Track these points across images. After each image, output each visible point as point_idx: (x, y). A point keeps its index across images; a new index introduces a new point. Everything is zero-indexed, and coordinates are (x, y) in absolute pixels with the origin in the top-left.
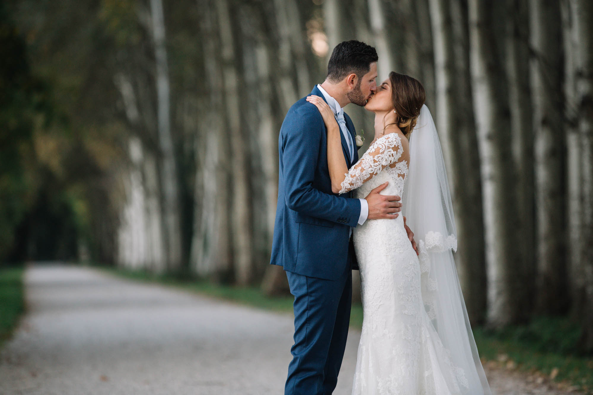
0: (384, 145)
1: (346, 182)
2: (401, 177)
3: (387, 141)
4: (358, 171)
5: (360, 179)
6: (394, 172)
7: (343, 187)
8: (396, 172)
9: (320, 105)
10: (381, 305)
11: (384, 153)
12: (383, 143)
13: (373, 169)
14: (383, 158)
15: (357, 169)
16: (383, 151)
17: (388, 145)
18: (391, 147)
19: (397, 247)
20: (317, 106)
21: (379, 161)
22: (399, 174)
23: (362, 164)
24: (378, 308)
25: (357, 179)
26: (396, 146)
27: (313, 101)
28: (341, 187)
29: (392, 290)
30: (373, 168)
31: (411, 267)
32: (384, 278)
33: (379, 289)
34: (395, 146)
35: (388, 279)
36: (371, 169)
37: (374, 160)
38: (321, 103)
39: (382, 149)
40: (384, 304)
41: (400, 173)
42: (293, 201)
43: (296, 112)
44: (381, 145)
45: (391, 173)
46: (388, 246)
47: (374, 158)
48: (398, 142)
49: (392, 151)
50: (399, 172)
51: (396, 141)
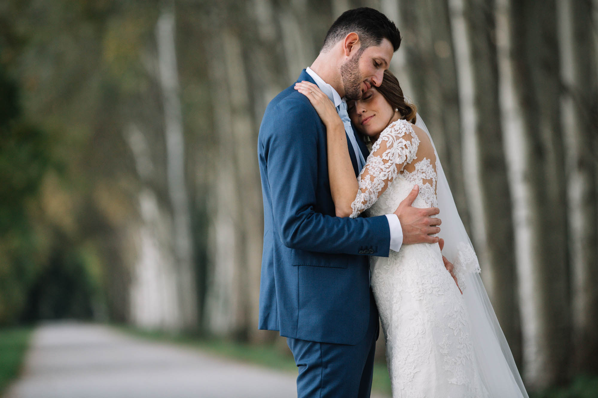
0: (390, 136)
1: (358, 202)
2: (427, 184)
3: (393, 130)
4: (367, 182)
5: (374, 192)
6: (415, 177)
7: (354, 209)
8: (418, 177)
9: (313, 96)
10: (416, 373)
11: (392, 146)
12: (388, 134)
13: (385, 173)
14: (394, 153)
15: (365, 180)
16: (391, 143)
17: (396, 135)
18: (400, 136)
19: (434, 287)
20: (309, 97)
21: (390, 159)
22: (423, 179)
23: (368, 171)
24: (413, 378)
25: (370, 193)
26: (408, 133)
27: (303, 90)
28: (352, 209)
29: (431, 351)
30: (385, 171)
31: (456, 314)
32: (418, 333)
33: (412, 350)
34: (405, 133)
35: (424, 334)
36: (382, 173)
37: (383, 160)
38: (315, 93)
39: (389, 142)
40: (420, 371)
41: (425, 178)
42: (288, 236)
43: (278, 108)
44: (386, 137)
45: (412, 179)
46: (420, 286)
47: (382, 158)
48: (408, 128)
49: (403, 141)
50: (423, 176)
51: (404, 127)
